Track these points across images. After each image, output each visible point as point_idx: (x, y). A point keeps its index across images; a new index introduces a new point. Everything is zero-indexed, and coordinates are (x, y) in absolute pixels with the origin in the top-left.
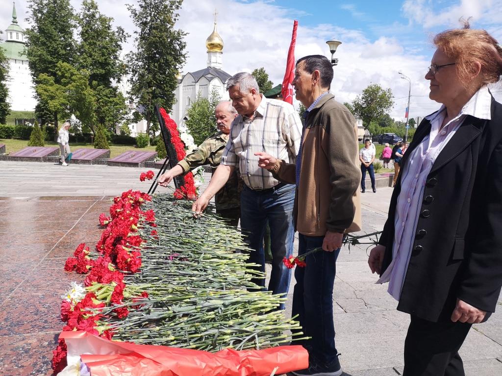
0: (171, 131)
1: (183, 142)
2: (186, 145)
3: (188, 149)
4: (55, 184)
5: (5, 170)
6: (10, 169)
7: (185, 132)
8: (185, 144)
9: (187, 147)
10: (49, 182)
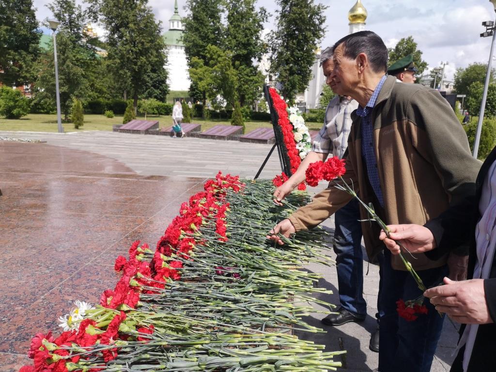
0: (279, 112)
1: (291, 123)
2: (295, 128)
3: (297, 131)
4: (189, 159)
5: (155, 143)
6: (159, 143)
7: (295, 113)
8: (293, 126)
9: (296, 129)
10: (185, 157)
